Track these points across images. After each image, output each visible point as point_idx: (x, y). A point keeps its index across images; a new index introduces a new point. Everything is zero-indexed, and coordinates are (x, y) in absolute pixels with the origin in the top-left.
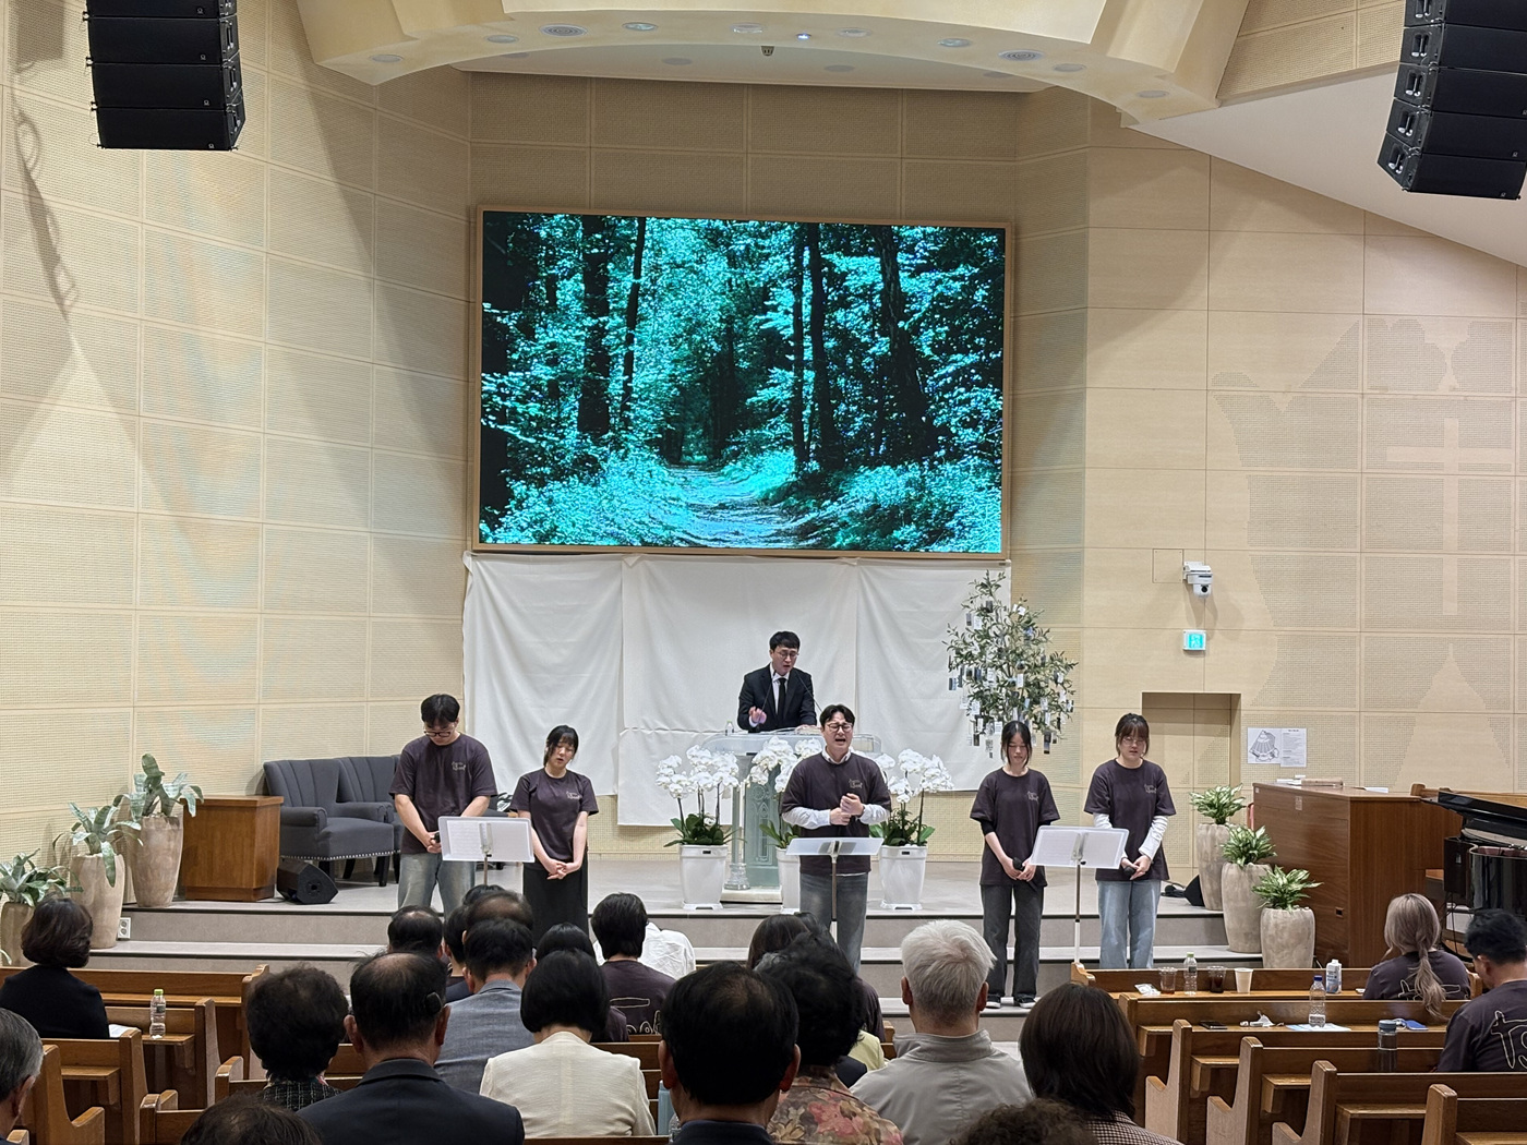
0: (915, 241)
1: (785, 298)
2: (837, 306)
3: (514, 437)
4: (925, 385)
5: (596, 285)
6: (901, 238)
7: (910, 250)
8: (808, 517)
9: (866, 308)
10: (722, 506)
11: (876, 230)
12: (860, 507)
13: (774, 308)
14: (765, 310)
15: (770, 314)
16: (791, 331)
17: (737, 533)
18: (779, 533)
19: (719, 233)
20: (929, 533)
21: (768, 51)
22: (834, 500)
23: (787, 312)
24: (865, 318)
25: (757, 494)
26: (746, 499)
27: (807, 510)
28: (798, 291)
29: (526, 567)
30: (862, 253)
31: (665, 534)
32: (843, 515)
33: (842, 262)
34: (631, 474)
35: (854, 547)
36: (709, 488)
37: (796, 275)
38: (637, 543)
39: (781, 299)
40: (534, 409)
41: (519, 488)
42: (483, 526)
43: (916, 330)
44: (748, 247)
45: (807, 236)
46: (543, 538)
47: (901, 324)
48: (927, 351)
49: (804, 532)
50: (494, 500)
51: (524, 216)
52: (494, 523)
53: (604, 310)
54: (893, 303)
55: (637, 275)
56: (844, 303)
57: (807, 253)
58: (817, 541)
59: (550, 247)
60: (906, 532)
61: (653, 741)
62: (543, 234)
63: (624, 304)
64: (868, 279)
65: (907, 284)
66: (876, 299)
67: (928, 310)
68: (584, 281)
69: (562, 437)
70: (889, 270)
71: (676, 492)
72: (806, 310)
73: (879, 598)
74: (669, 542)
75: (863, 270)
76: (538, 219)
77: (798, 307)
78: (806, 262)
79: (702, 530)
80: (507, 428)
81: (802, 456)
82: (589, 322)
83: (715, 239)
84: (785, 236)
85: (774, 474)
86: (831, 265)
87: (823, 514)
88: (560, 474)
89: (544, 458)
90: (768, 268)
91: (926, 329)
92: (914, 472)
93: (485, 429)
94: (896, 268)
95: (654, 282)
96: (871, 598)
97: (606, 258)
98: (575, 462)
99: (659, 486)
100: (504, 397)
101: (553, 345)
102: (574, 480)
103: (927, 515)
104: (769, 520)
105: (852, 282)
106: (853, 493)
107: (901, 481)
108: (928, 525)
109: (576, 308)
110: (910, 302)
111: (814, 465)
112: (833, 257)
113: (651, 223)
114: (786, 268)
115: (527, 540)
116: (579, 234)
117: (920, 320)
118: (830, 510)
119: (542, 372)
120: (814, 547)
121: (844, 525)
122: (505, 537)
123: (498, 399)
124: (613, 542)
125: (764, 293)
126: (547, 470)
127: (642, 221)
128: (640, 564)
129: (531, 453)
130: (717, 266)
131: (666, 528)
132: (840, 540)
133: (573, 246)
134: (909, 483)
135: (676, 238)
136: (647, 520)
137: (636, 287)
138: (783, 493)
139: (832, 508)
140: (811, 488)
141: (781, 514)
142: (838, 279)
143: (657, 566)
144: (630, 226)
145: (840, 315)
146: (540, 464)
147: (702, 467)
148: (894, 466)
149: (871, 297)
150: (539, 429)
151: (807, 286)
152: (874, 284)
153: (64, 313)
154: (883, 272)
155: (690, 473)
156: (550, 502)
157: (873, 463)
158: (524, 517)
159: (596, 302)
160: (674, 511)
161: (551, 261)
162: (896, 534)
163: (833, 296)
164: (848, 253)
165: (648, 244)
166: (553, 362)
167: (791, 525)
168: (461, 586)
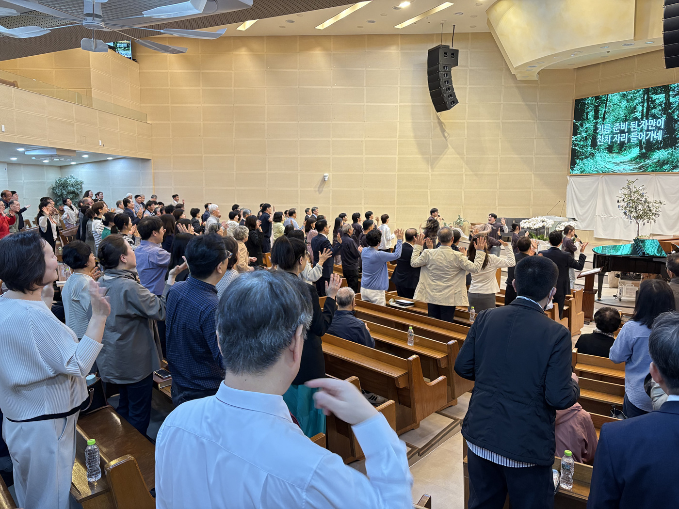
0: (675, 88)
1: (640, 108)
2: (652, 108)
3: (578, 150)
4: (675, 127)
5: (597, 111)
6: (671, 88)
7: (674, 90)
8: (641, 164)
9: (660, 108)
10: (621, 163)
11: (664, 87)
12: (655, 161)
13: (637, 112)
14: (635, 112)
16: (641, 117)
17: (624, 169)
18: (634, 168)
19: (625, 95)
20: (673, 167)
21: (608, 52)
22: (648, 159)
23: (640, 112)
24: (660, 111)
25: (629, 159)
26: (627, 160)
27: (641, 162)
28: (643, 106)
29: (578, 178)
30: (661, 93)
31: (607, 170)
32: (650, 163)
33: (654, 97)
34: (601, 156)
35: (653, 171)
36: (619, 158)
37: (643, 102)
38: (601, 172)
39: (638, 109)
40: (582, 143)
41: (578, 161)
42: (570, 170)
43: (673, 112)
44: (631, 97)
45: (647, 91)
46: (582, 172)
47: (669, 111)
48: (676, 117)
49: (640, 168)
50: (573, 164)
51: (583, 99)
52: (572, 169)
53: (598, 118)
54: (668, 104)
55: (606, 109)
56: (654, 108)
57: (646, 96)
58: (643, 170)
59: (588, 105)
60: (667, 167)
61: (603, 219)
62: (586, 102)
63: (602, 116)
64: (661, 100)
65: (672, 100)
66: (663, 105)
67: (677, 106)
68: (594, 112)
69: (587, 149)
70: (667, 97)
71: (611, 160)
72: (645, 111)
73: (660, 184)
74: (608, 172)
75: (660, 98)
76: (585, 99)
77: (643, 110)
78: (646, 98)
79: (616, 168)
80: (576, 148)
81: (641, 149)
82: (595, 121)
84: (641, 93)
85: (634, 154)
86: (652, 98)
87: (645, 163)
88: (586, 158)
90: (636, 101)
91: (676, 111)
92: (670, 150)
93: (572, 148)
94: (669, 96)
95: (609, 109)
96: (658, 184)
97: (599, 106)
98: (589, 154)
99: (607, 158)
100: (576, 141)
101: (587, 128)
102: (589, 158)
103: (673, 162)
104: (632, 165)
105: (657, 102)
106: (653, 157)
107: (666, 153)
108: (673, 165)
109: (592, 118)
110: (673, 105)
111: (644, 151)
112: (653, 96)
113: (610, 95)
114: (640, 101)
115: (579, 173)
116: (594, 101)
117: (675, 109)
118: (647, 162)
119: (584, 134)
120: (643, 172)
121: (651, 165)
122: (574, 172)
123: (575, 142)
124: (596, 172)
125: (635, 108)
126: (584, 157)
127: (608, 95)
128: (603, 177)
129: (581, 153)
130: (624, 103)
131: (608, 168)
132: (649, 169)
133: (592, 104)
134: (668, 154)
135: (615, 98)
136: (604, 167)
137: (605, 111)
138: (636, 158)
139: (648, 161)
140: (643, 156)
141: (635, 164)
142: (653, 101)
143: (606, 177)
144: (605, 97)
145: (653, 111)
146: (582, 155)
147: (617, 153)
148: (664, 149)
149: (662, 105)
150: (583, 148)
151: (645, 104)
152: (663, 101)
153: (446, 140)
154: (665, 98)
155: (614, 155)
156: (584, 164)
157: (659, 149)
158: (578, 167)
159: (596, 117)
160: (610, 164)
161: (587, 108)
162: (664, 167)
163: (652, 106)
164: (657, 94)
165: (608, 100)
166: (586, 132)
167: (637, 166)
168: (566, 183)
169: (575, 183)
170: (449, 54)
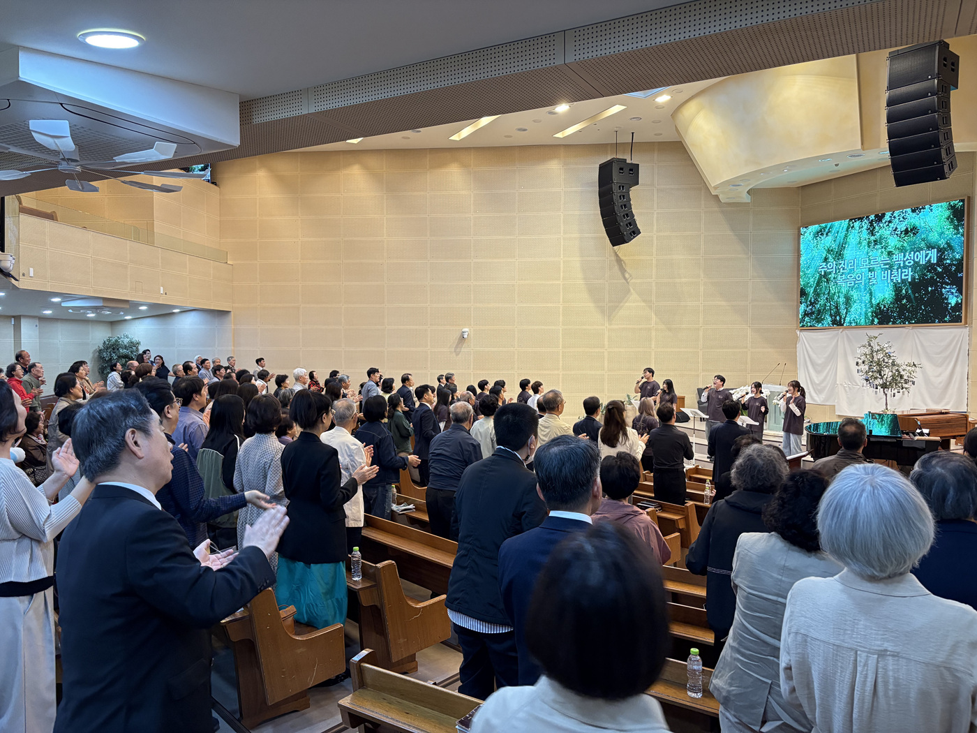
21: (837, 165)
61: (847, 389)
73: (919, 341)
128: (844, 332)
153: (628, 283)
168: (796, 340)
169: (807, 340)
170: (626, 170)
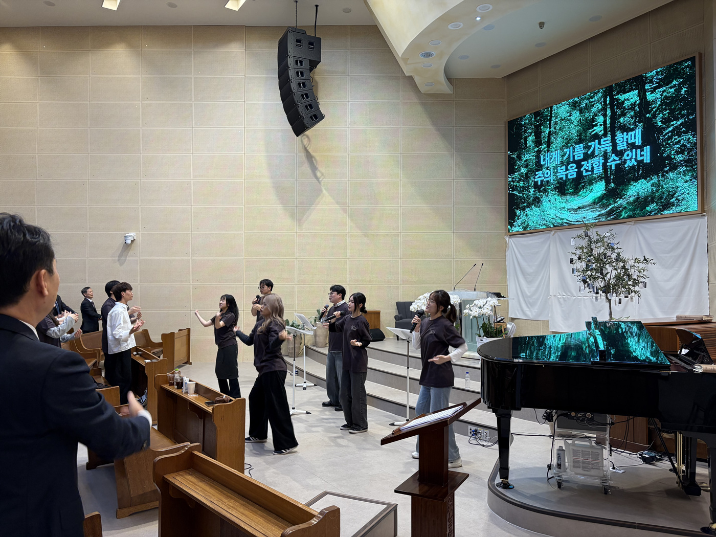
0: (653, 77)
1: (600, 119)
2: (620, 116)
3: (516, 195)
4: (659, 139)
5: (538, 134)
6: (646, 78)
7: (651, 82)
8: (610, 207)
9: (632, 113)
10: (579, 208)
11: (635, 79)
12: (631, 199)
13: (596, 125)
14: (593, 126)
15: (595, 128)
16: (603, 132)
17: (584, 218)
18: (599, 215)
19: (576, 102)
20: (662, 206)
22: (621, 198)
23: (601, 125)
24: (632, 118)
25: (591, 201)
26: (587, 203)
27: (610, 204)
28: (605, 115)
29: (520, 238)
30: (631, 90)
31: (561, 222)
32: (625, 204)
33: (622, 97)
34: (550, 201)
35: (629, 217)
36: (575, 202)
37: (604, 109)
38: (552, 226)
39: (598, 121)
40: (522, 184)
41: (518, 212)
42: (509, 227)
43: (654, 116)
44: (586, 104)
45: (609, 91)
46: (525, 228)
47: (647, 116)
48: (660, 124)
49: (609, 214)
50: (512, 218)
51: (518, 119)
52: (512, 225)
53: (541, 144)
54: (645, 104)
55: (550, 128)
56: (623, 114)
57: (608, 99)
58: (614, 216)
59: (525, 127)
60: (652, 207)
61: (561, 300)
62: (523, 123)
63: (546, 139)
64: (632, 101)
65: (650, 97)
66: (637, 108)
67: (660, 105)
68: (535, 136)
69: (529, 192)
70: (642, 94)
71: (564, 205)
72: (608, 121)
74: (562, 225)
75: (632, 97)
76: (521, 119)
77: (605, 122)
78: (608, 102)
79: (573, 218)
80: (515, 192)
81: (608, 183)
82: (536, 149)
83: (575, 105)
84: (600, 95)
85: (597, 192)
86: (618, 100)
87: (616, 205)
88: (529, 206)
89: (524, 200)
90: (594, 110)
91: (659, 114)
92: (655, 180)
93: (509, 194)
94: (645, 91)
95: (555, 128)
96: (641, 239)
97: (540, 125)
98: (533, 200)
99: (559, 204)
100: (513, 182)
101: (526, 160)
102: (533, 206)
103: (661, 198)
104: (596, 211)
105: (626, 104)
106: (628, 194)
107: (649, 184)
108: (662, 202)
109: (533, 145)
110: (652, 104)
111: (612, 185)
112: (619, 96)
113: (554, 107)
114: (600, 107)
115: (520, 229)
116: (533, 119)
117: (656, 111)
118: (619, 203)
119: (523, 170)
120: (614, 219)
121: (625, 208)
122: (515, 229)
124: (544, 227)
125: (593, 120)
126: (525, 204)
127: (551, 108)
128: (556, 234)
129: (521, 200)
130: (576, 115)
131: (561, 219)
132: (623, 215)
133: (531, 124)
134: (652, 185)
135: (562, 110)
136: (555, 217)
137: (550, 132)
138: (601, 199)
140: (612, 194)
141: (600, 207)
142: (620, 104)
143: (560, 234)
144: (548, 111)
145: (622, 120)
147: (572, 194)
148: (645, 179)
149: (634, 108)
150: (523, 191)
151: (609, 112)
152: (636, 102)
153: (319, 182)
154: (639, 96)
155: (568, 197)
156: (527, 216)
157: (636, 179)
158: (519, 222)
159: (538, 143)
160: (563, 212)
161: (525, 131)
162: (648, 208)
163: (619, 112)
164: (625, 92)
165: (553, 115)
166: (526, 167)
167: (604, 211)
168: (504, 248)
169: (516, 246)
170: (305, 43)
